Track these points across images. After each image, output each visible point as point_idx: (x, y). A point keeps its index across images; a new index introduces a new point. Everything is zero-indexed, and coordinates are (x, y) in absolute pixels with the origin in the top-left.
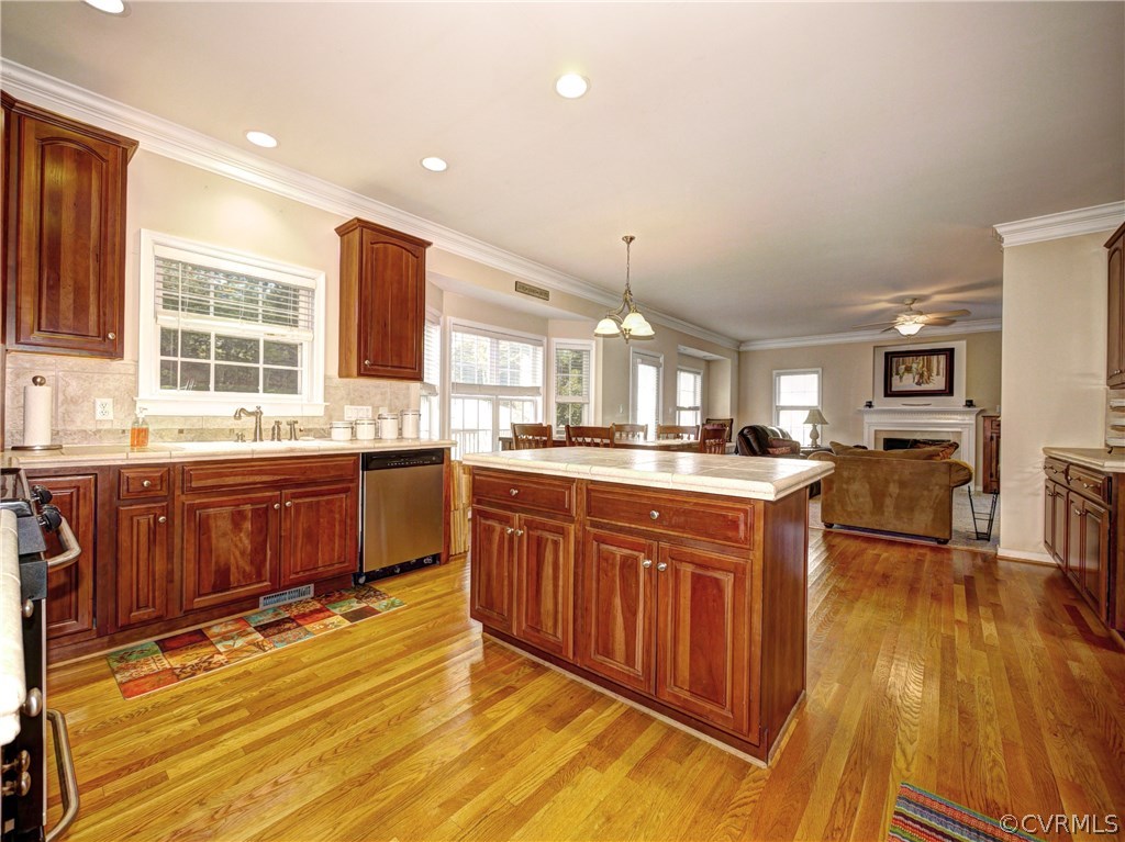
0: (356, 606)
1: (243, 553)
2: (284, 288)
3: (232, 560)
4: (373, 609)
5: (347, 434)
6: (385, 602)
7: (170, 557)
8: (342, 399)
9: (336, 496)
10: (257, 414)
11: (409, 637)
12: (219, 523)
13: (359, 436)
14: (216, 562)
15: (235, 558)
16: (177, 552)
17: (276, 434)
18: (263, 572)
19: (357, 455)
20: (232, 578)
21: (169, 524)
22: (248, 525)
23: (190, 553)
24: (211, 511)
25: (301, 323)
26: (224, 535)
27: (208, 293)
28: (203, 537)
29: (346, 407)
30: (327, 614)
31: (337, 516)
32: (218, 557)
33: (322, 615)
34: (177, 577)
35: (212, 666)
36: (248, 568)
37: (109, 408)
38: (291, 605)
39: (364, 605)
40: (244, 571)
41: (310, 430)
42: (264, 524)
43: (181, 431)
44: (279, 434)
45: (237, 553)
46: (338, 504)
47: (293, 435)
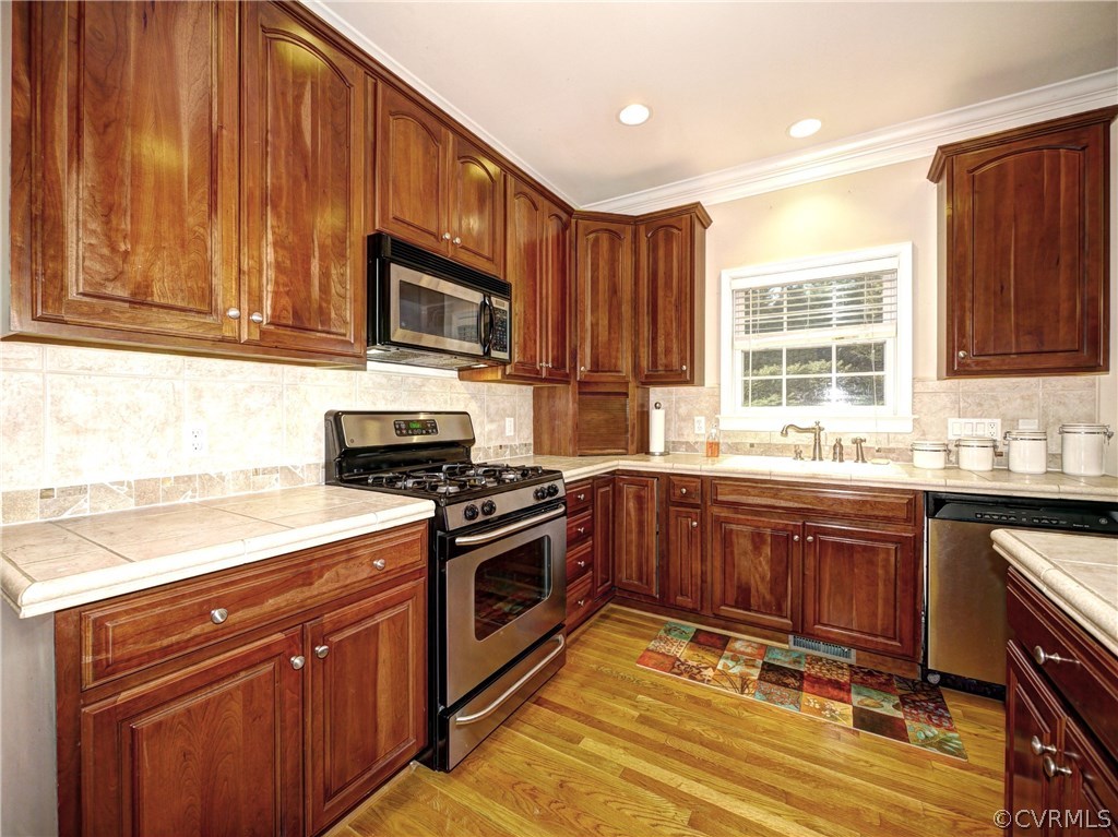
0: (887, 708)
1: (763, 578)
2: (856, 280)
3: (752, 582)
4: (905, 730)
5: (939, 460)
6: (933, 731)
7: (703, 560)
8: (945, 407)
9: (881, 545)
10: (816, 431)
11: (905, 811)
12: (741, 541)
13: (965, 464)
14: (739, 578)
15: (756, 582)
16: (709, 557)
17: (838, 452)
18: (784, 607)
19: (915, 492)
20: (752, 601)
21: (703, 531)
22: (767, 550)
23: (718, 563)
24: (734, 527)
25: (885, 316)
26: (745, 553)
27: (781, 310)
28: (727, 550)
29: (951, 421)
30: (843, 695)
31: (881, 572)
32: (739, 574)
33: (835, 693)
34: (709, 579)
35: (698, 677)
36: (768, 597)
37: (703, 424)
38: (821, 659)
39: (899, 714)
40: (764, 598)
41: (891, 451)
42: (784, 554)
43: (752, 445)
44: (841, 454)
45: (757, 576)
46: (882, 556)
47: (861, 457)
